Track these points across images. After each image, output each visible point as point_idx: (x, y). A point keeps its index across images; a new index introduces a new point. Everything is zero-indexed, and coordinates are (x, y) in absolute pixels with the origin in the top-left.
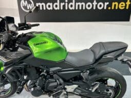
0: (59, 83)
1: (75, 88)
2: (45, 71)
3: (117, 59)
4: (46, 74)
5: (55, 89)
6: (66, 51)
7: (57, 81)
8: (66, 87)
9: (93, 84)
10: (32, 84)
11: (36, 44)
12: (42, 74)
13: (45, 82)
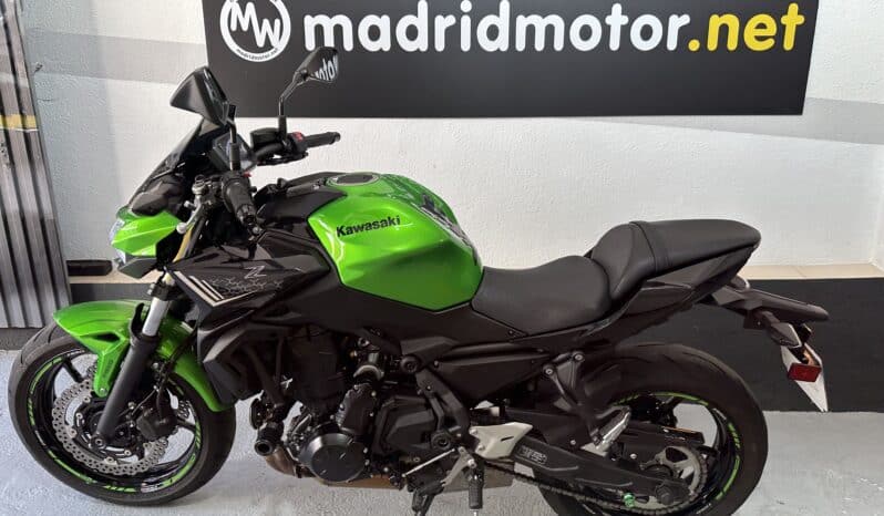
0: (440, 413)
1: (517, 436)
2: (373, 357)
3: (710, 300)
4: (381, 373)
5: (424, 446)
6: (476, 260)
7: (434, 402)
8: (473, 431)
9: (600, 417)
10: (311, 423)
11: (350, 230)
12: (361, 369)
13: (376, 410)
